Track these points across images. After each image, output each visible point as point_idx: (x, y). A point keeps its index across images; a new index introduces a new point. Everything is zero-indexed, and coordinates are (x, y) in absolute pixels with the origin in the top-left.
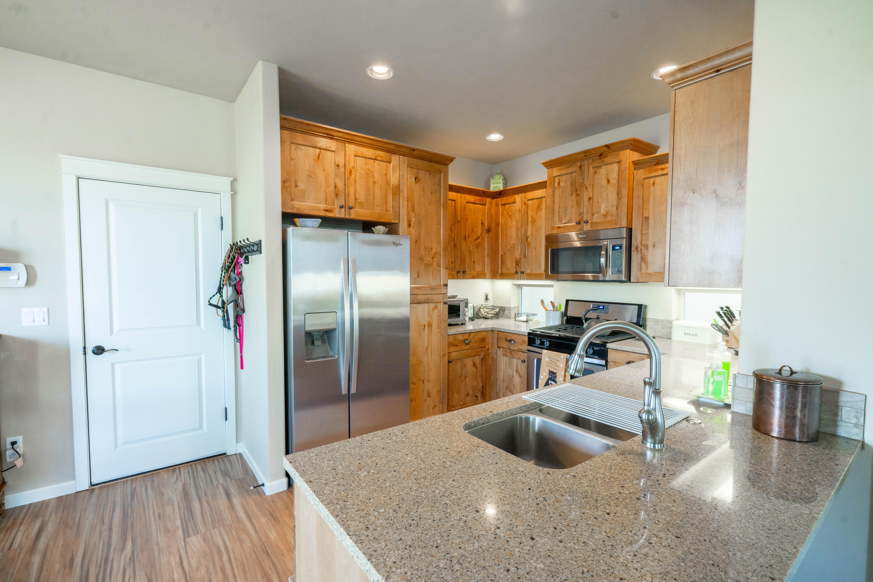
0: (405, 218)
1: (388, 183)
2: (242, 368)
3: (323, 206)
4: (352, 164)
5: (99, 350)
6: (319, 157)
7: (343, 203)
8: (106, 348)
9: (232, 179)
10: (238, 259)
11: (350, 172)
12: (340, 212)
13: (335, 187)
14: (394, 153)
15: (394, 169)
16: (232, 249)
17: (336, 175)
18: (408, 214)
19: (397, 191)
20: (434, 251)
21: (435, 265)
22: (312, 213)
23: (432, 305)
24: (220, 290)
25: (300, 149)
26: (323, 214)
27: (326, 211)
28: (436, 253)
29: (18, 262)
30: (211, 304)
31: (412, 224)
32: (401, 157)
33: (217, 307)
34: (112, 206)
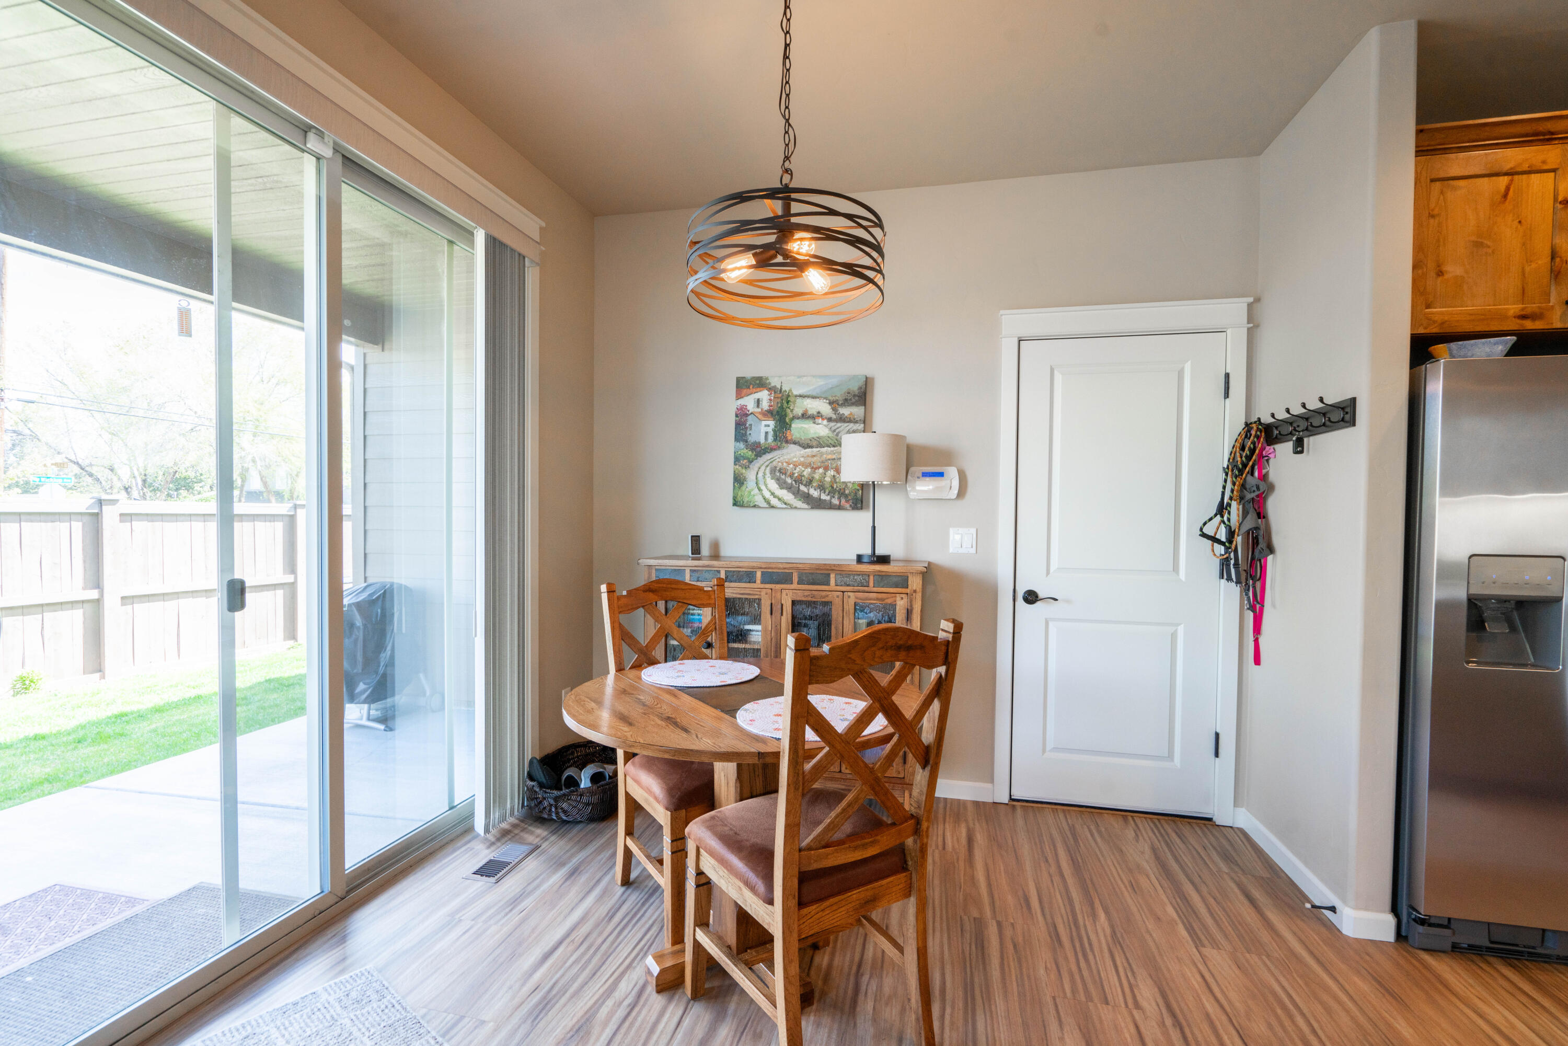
2: (1257, 661)
3: (1514, 308)
5: (1031, 597)
6: (1505, 196)
8: (1041, 595)
9: (1251, 300)
10: (1262, 449)
13: (1553, 255)
16: (1249, 431)
22: (1480, 328)
24: (1222, 509)
25: (1455, 189)
26: (1514, 325)
27: (1524, 317)
29: (949, 465)
30: (1204, 535)
33: (1214, 539)
34: (1058, 377)
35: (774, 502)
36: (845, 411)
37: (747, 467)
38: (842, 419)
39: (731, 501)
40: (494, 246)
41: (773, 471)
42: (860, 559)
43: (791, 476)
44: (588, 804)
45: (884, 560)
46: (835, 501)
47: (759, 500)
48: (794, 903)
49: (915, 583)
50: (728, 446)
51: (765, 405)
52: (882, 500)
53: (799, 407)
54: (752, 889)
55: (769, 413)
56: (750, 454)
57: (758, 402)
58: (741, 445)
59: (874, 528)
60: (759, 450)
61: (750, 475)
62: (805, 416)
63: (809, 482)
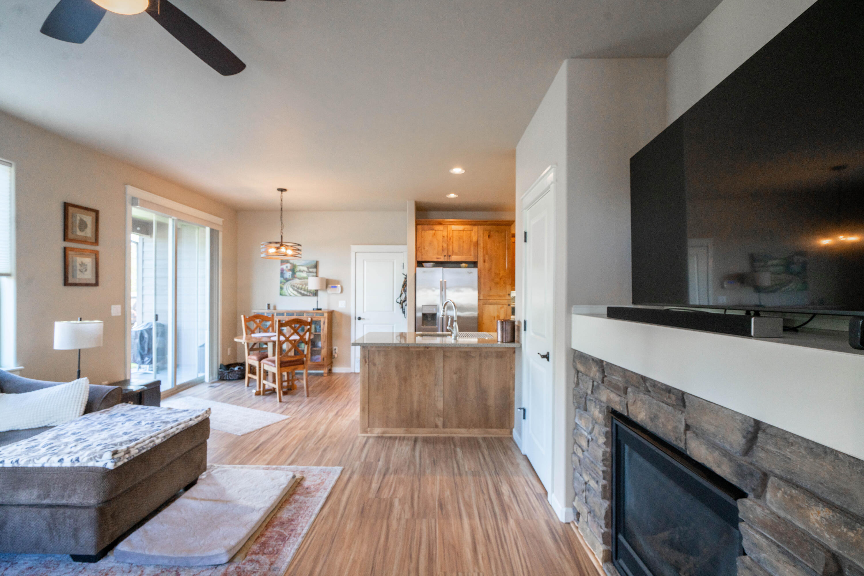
0: (482, 258)
1: (471, 241)
3: (436, 256)
4: (451, 235)
5: (360, 319)
6: (435, 234)
7: (446, 254)
8: (362, 318)
11: (450, 239)
12: (444, 259)
13: (442, 247)
14: (475, 225)
15: (475, 234)
17: (443, 241)
18: (484, 256)
19: (477, 244)
20: (501, 275)
21: (502, 283)
22: (430, 260)
23: (500, 306)
24: (401, 296)
25: (426, 232)
26: (435, 260)
27: (437, 259)
28: (503, 276)
29: (338, 284)
30: (398, 302)
31: (486, 261)
32: (479, 227)
34: (365, 262)
35: (291, 294)
36: (311, 270)
37: (283, 285)
38: (310, 272)
39: (279, 294)
40: (212, 230)
41: (291, 286)
42: (314, 309)
43: (296, 287)
44: (237, 374)
45: (320, 309)
46: (308, 294)
47: (287, 294)
48: (279, 366)
49: (326, 315)
50: (278, 279)
51: (289, 268)
52: (320, 293)
53: (298, 269)
54: (272, 366)
55: (290, 270)
56: (284, 281)
57: (287, 267)
58: (282, 279)
59: (317, 302)
60: (287, 280)
61: (285, 287)
62: (300, 271)
63: (301, 289)
